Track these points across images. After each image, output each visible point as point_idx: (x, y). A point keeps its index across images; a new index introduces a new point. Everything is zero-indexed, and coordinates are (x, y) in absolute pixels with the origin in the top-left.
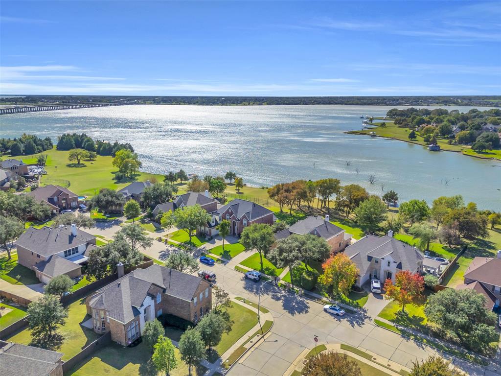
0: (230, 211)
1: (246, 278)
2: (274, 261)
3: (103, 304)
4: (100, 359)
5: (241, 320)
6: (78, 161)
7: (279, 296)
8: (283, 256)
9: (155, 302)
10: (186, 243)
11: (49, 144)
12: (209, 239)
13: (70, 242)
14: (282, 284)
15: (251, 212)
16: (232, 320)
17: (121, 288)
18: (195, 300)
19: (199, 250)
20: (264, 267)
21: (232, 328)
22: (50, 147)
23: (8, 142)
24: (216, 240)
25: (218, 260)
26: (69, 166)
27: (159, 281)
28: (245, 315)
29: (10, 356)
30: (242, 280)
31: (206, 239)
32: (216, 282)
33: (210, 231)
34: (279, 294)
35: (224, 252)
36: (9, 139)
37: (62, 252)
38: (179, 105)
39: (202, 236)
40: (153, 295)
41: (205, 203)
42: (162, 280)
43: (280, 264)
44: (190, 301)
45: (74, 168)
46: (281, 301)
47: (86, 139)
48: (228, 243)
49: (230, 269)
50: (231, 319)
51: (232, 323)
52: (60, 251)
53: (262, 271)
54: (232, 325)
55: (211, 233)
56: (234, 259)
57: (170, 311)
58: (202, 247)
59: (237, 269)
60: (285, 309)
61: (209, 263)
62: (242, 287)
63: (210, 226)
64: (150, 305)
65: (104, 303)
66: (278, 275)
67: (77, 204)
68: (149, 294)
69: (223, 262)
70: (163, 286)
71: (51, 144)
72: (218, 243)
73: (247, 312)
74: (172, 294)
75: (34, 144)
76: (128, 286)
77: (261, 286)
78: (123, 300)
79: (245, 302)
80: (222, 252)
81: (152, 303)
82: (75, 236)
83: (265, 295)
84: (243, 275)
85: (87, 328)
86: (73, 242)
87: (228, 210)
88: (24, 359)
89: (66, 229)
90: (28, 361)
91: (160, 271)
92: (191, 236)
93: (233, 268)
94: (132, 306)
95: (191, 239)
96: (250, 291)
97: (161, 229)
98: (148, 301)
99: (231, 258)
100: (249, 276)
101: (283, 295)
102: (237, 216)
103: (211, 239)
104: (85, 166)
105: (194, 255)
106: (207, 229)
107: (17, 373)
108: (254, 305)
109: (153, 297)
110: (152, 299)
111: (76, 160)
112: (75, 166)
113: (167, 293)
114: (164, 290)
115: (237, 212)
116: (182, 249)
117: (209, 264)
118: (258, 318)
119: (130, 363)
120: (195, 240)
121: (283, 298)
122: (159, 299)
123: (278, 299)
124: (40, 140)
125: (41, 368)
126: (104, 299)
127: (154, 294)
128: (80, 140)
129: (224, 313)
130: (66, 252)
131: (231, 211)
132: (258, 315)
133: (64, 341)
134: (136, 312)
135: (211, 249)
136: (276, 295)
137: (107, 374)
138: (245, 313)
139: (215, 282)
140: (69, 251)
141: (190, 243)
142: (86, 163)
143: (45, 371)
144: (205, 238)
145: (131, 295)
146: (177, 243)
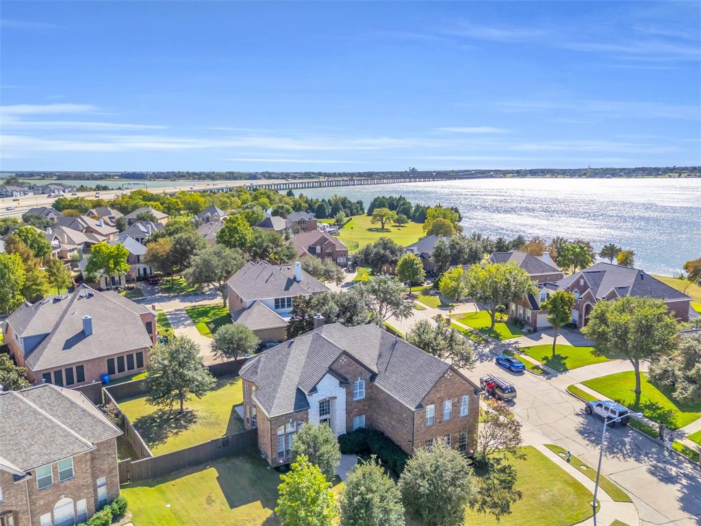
0: (582, 282)
1: (589, 412)
2: (667, 382)
3: (257, 373)
4: (217, 475)
5: (544, 497)
6: (383, 224)
7: (674, 474)
8: (693, 371)
9: (350, 394)
10: (483, 331)
11: (359, 208)
12: (529, 331)
13: (287, 288)
14: (687, 448)
15: (631, 288)
16: (518, 489)
17: (291, 349)
18: (430, 410)
19: (504, 345)
20: (644, 400)
21: (512, 507)
22: (361, 212)
23: (315, 203)
24: (543, 335)
25: (537, 367)
26: (370, 230)
27: (369, 355)
28: (557, 488)
29: (22, 401)
30: (577, 415)
31: (523, 330)
32: (514, 403)
33: (534, 316)
34: (674, 469)
35: (554, 357)
36: (317, 200)
37: (271, 300)
38: (556, 177)
39: (517, 325)
40: (346, 379)
41: (537, 273)
42: (376, 357)
43: (685, 389)
44: (413, 409)
45: (375, 233)
46: (678, 486)
47: (402, 202)
48: (568, 344)
49: (556, 388)
50: (516, 488)
51: (517, 497)
52: (269, 296)
53: (636, 407)
54: (515, 501)
55: (535, 321)
56: (571, 373)
57: (380, 426)
58: (513, 340)
59: (573, 392)
60: (684, 509)
61: (513, 369)
62: (573, 429)
63: (535, 307)
64: (336, 398)
65: (259, 372)
66: (679, 424)
67: (345, 261)
68: (331, 371)
69: (545, 373)
70: (375, 369)
71: (362, 209)
72: (546, 340)
73: (566, 482)
74: (385, 388)
75: (341, 206)
76: (306, 351)
77: (627, 440)
78: (285, 372)
79: (568, 461)
80: (550, 355)
81: (341, 394)
82: (298, 282)
83: (632, 460)
84: (583, 406)
85: (239, 415)
86: (291, 288)
87: (578, 282)
88: (40, 414)
89: (289, 269)
90: (45, 421)
91: (379, 338)
92: (494, 322)
93: (564, 387)
94: (298, 389)
95: (493, 325)
96: (592, 442)
97: (448, 306)
98: (330, 387)
99: (566, 370)
100: (597, 410)
101: (684, 474)
102: (595, 294)
103: (534, 332)
104: (390, 232)
105: (490, 351)
106: (529, 313)
107: (12, 436)
108: (588, 472)
109: (344, 382)
110: (341, 384)
111: (380, 223)
112: (377, 230)
113: (376, 383)
114: (374, 376)
115: (597, 285)
116: (472, 337)
117: (511, 370)
118: (594, 507)
119: (258, 503)
120: (501, 328)
121: (684, 482)
122: (360, 394)
123: (669, 479)
124: (349, 202)
125: (58, 442)
126: (260, 365)
127: (348, 377)
128: (396, 204)
129: (505, 468)
130: (277, 301)
131: (585, 283)
132: (595, 500)
133: (192, 426)
134: (301, 401)
135: (529, 348)
136: (664, 470)
137: (206, 506)
138: (560, 485)
139: (510, 402)
140: (283, 300)
141: (490, 331)
142: (392, 229)
143: (62, 450)
144: (522, 328)
145: (304, 367)
146: (466, 328)
